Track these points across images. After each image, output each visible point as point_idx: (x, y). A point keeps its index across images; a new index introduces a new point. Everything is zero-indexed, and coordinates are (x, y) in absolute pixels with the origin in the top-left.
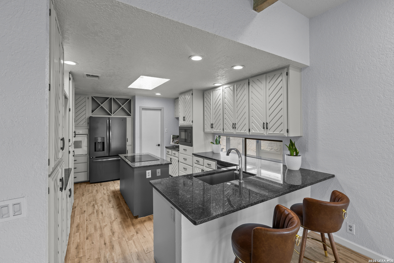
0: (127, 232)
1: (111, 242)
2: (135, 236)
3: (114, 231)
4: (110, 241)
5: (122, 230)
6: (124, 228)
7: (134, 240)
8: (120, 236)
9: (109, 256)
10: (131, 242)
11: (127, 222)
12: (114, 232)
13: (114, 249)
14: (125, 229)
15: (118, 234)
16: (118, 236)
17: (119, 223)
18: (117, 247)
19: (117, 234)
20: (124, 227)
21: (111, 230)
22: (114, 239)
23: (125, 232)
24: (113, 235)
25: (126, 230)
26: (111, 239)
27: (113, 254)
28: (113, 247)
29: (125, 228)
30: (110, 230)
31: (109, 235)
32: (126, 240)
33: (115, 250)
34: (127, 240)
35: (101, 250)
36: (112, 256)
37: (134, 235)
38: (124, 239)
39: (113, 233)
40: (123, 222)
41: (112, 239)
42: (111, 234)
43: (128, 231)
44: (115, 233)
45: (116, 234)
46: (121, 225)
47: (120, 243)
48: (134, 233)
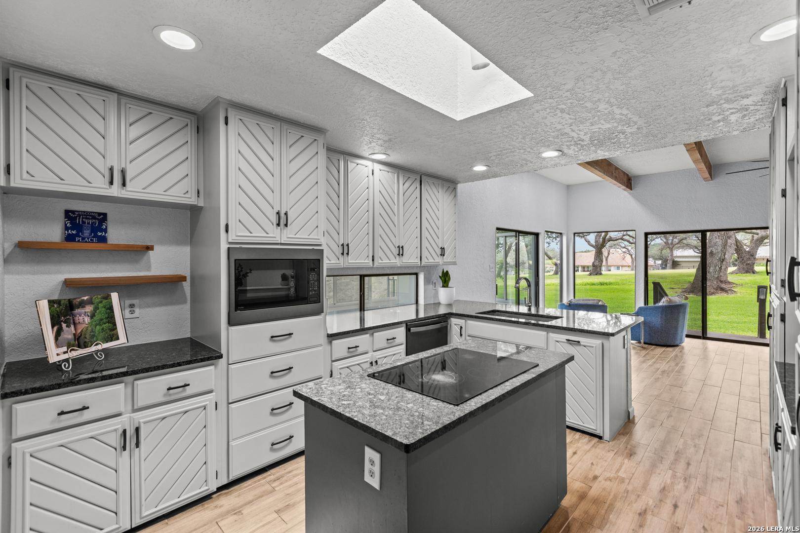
0: (612, 494)
1: (661, 501)
2: (607, 476)
3: (637, 516)
4: (663, 503)
5: (618, 505)
6: (609, 505)
7: (614, 472)
8: (633, 497)
9: (679, 484)
10: (622, 474)
11: (586, 512)
12: (640, 514)
13: (662, 486)
14: (608, 502)
15: (634, 503)
16: (636, 500)
17: (607, 526)
18: (655, 484)
19: (635, 505)
20: (606, 508)
21: (641, 526)
22: (651, 502)
23: (615, 497)
24: (646, 510)
25: (611, 497)
26: (656, 504)
27: (669, 481)
28: (663, 490)
29: (607, 505)
30: (646, 528)
31: (655, 518)
32: (629, 483)
33: (661, 484)
34: (627, 481)
35: (689, 502)
36: (672, 480)
37: (606, 478)
38: (630, 488)
39: (643, 514)
40: (597, 522)
41: (654, 505)
42: (649, 517)
43: (609, 493)
44: (638, 512)
45: (639, 506)
46: (609, 517)
47: (645, 487)
48: (600, 482)
